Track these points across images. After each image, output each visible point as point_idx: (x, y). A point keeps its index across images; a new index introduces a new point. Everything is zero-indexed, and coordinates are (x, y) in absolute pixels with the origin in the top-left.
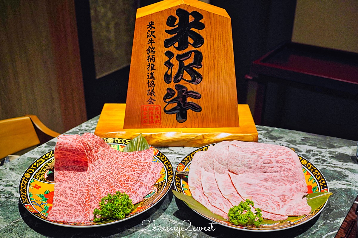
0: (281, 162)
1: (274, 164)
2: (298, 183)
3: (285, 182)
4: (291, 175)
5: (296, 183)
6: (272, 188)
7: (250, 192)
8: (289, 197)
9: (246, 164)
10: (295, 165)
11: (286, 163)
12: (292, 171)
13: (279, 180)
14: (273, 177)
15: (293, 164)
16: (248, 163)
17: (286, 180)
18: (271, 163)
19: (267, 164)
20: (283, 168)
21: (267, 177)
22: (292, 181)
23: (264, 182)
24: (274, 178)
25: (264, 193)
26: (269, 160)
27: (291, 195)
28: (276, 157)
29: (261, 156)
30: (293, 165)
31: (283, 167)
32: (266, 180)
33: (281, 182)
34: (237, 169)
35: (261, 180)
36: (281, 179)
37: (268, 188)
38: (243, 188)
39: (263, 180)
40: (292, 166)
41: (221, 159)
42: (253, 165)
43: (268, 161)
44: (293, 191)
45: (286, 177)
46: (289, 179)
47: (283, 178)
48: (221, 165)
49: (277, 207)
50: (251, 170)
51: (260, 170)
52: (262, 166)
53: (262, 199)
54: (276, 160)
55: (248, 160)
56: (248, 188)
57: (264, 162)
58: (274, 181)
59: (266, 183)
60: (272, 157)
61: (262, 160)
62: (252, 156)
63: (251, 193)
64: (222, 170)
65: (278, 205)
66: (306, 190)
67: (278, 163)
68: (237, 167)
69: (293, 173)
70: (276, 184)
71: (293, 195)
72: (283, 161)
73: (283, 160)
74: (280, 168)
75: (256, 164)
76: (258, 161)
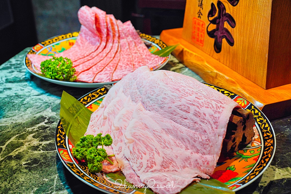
0: (199, 117)
1: (190, 115)
2: (203, 156)
3: (188, 145)
4: (201, 140)
5: (201, 155)
6: (167, 144)
7: (137, 135)
8: (176, 166)
9: (159, 100)
10: (215, 130)
11: (205, 121)
12: (206, 136)
13: (183, 139)
14: (178, 131)
15: (214, 126)
16: (162, 100)
17: (191, 143)
18: (187, 112)
19: (182, 111)
20: (197, 126)
21: (171, 128)
22: (199, 149)
23: (164, 132)
24: (179, 133)
25: (152, 145)
26: (188, 106)
27: (182, 165)
28: (198, 107)
29: (182, 98)
30: (212, 128)
31: (199, 124)
32: (168, 131)
33: (184, 143)
34: (148, 102)
35: (163, 128)
36: (187, 139)
37: (161, 142)
38: (134, 127)
39: (166, 129)
40: (210, 128)
41: (141, 84)
42: (165, 105)
43: (185, 108)
44: (189, 162)
45: (193, 140)
46: (196, 144)
47: (189, 139)
48: (138, 92)
49: (147, 168)
50: (162, 110)
51: (170, 115)
52: (174, 111)
53: (141, 149)
54: (195, 110)
55: (165, 96)
56: (140, 130)
57: (180, 106)
58: (177, 137)
59: (165, 135)
60: (194, 105)
61: (180, 103)
62: (172, 94)
63: (137, 137)
64: (136, 97)
65: (150, 166)
66: (209, 172)
67: (196, 116)
68: (150, 101)
69: (206, 139)
70: (175, 143)
71: (184, 167)
72: (204, 116)
73: (205, 114)
74: (193, 124)
75: (170, 105)
76: (174, 103)
